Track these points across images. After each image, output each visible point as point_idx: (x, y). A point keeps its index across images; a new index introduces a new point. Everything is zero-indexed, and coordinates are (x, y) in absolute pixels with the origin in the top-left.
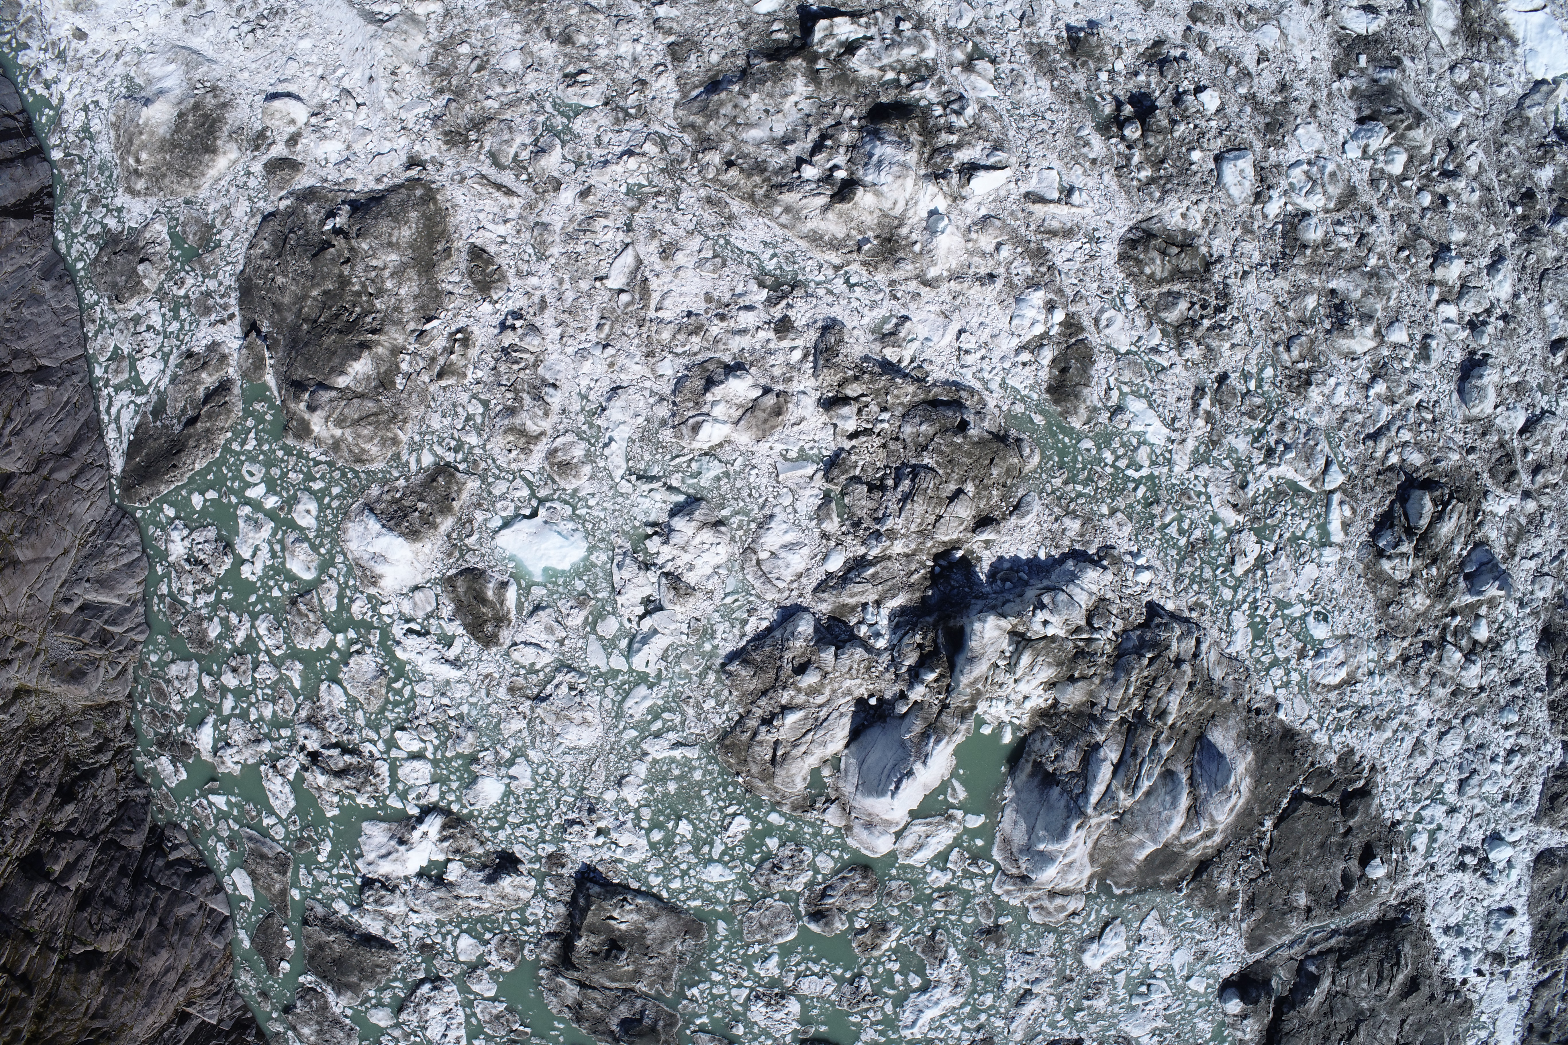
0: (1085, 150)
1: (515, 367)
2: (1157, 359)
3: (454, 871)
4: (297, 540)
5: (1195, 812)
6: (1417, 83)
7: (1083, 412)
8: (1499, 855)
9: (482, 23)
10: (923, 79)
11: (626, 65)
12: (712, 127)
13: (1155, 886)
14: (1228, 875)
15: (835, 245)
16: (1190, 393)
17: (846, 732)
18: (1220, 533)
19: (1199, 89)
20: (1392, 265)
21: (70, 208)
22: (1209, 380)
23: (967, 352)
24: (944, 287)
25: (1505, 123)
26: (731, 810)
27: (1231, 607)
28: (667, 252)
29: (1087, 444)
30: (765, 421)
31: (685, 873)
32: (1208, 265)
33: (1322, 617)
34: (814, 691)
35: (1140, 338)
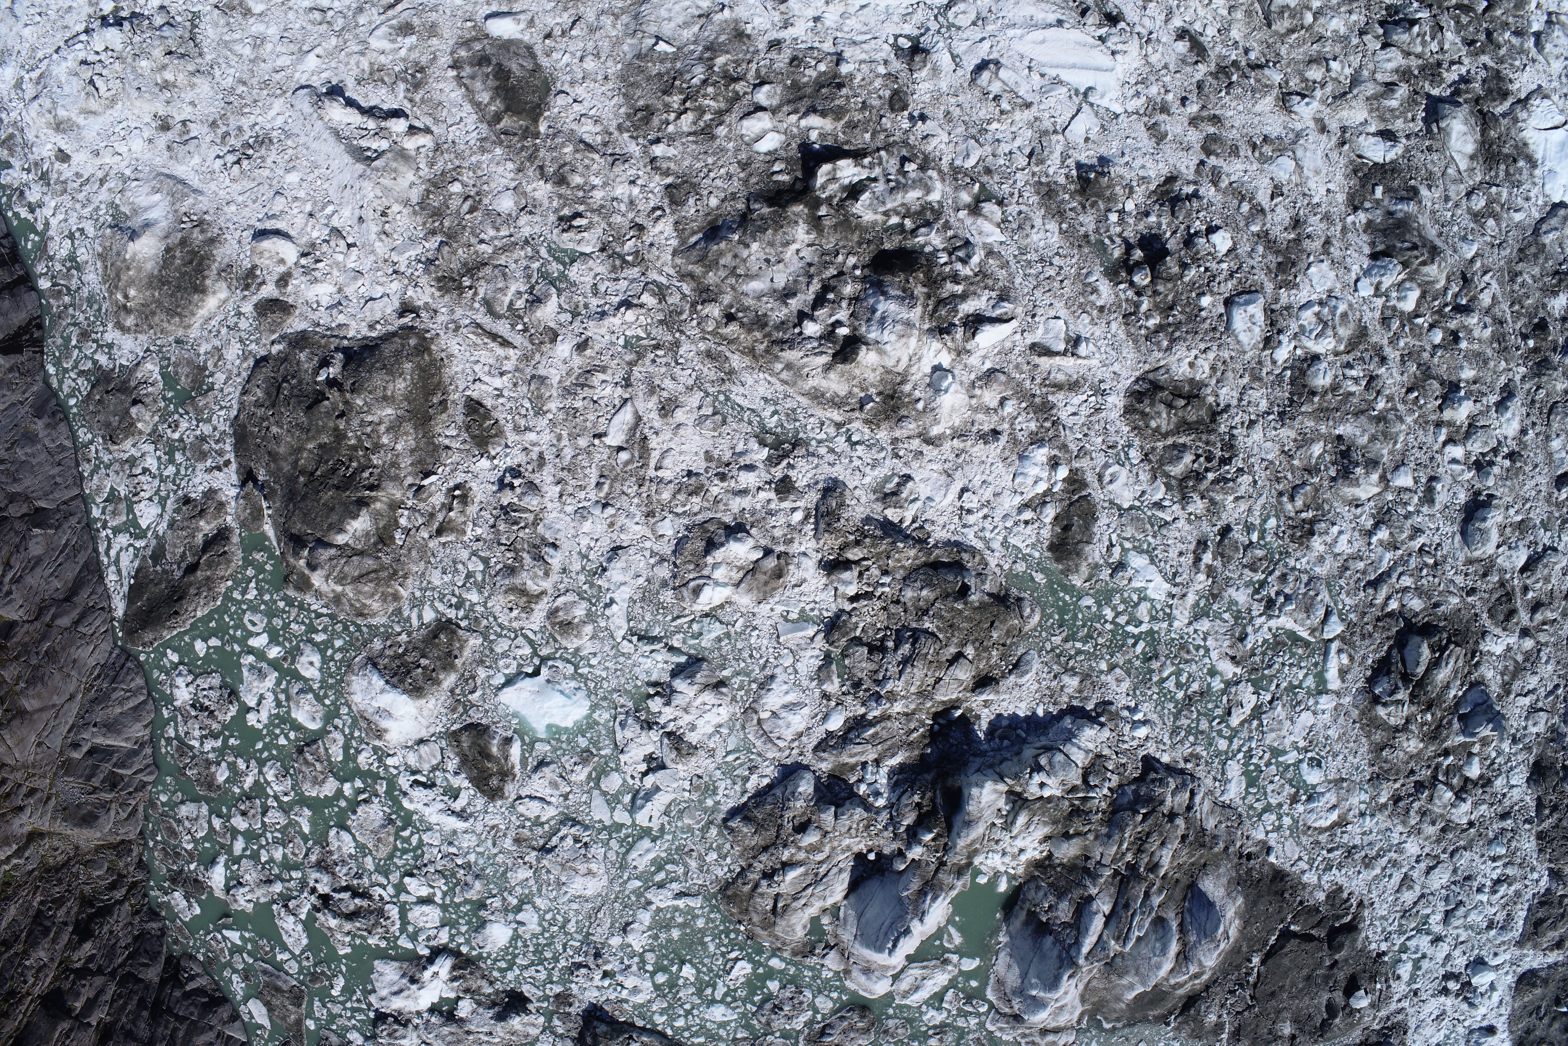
0: (1093, 297)
1: (515, 528)
2: (1160, 514)
3: (465, 1008)
4: (301, 691)
5: (1184, 957)
6: (1433, 212)
7: (1084, 570)
8: (1481, 980)
9: (474, 159)
10: (928, 224)
11: (623, 208)
12: (712, 278)
13: (1145, 1020)
14: (1215, 1009)
15: (837, 403)
16: (1192, 547)
17: (846, 885)
18: (1217, 684)
19: (1212, 230)
20: (1400, 407)
21: (59, 341)
22: (1211, 532)
23: (969, 511)
24: (947, 445)
25: (1521, 250)
26: (733, 955)
27: (1226, 757)
28: (667, 409)
29: (1088, 601)
30: (766, 583)
31: (688, 1013)
32: (1215, 414)
33: (1316, 763)
34: (814, 849)
35: (1143, 493)
